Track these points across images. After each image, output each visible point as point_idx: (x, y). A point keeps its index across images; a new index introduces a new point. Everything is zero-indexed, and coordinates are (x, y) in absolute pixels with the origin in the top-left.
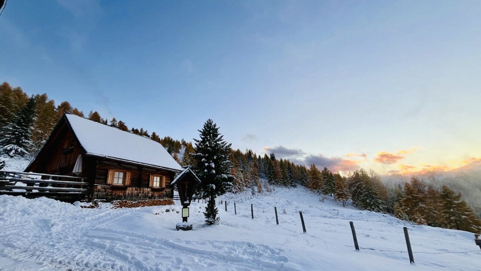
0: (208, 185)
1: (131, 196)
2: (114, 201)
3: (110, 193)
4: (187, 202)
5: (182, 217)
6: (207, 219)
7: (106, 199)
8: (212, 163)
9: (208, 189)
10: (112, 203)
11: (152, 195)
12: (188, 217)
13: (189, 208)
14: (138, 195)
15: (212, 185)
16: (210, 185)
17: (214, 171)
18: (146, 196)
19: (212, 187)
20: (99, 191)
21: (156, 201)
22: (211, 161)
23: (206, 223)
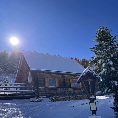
0: (110, 82)
1: (61, 94)
2: (51, 97)
3: (48, 93)
4: (93, 97)
5: (91, 111)
6: (115, 113)
7: (47, 96)
8: (109, 61)
9: (111, 86)
10: (50, 99)
11: (74, 93)
12: (97, 110)
13: (95, 102)
14: (65, 93)
15: (114, 81)
16: (112, 81)
17: (113, 69)
18: (70, 94)
19: (114, 83)
20: (42, 91)
21: (77, 97)
22: (108, 60)
23: (116, 115)
